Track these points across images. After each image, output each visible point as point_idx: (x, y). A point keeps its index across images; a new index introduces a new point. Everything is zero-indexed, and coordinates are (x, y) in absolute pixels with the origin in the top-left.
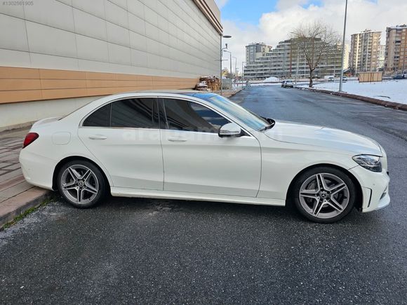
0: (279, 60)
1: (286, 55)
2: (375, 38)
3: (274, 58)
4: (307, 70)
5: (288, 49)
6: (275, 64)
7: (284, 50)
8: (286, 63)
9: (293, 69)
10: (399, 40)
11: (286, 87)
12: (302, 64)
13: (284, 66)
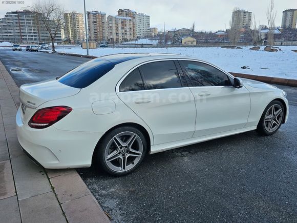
0: (9, 28)
1: (15, 24)
2: (80, 18)
3: (4, 25)
4: (36, 38)
5: (16, 20)
6: (6, 31)
7: (13, 20)
8: (16, 31)
9: (23, 36)
10: (95, 21)
11: (32, 50)
12: (30, 33)
13: (14, 33)
